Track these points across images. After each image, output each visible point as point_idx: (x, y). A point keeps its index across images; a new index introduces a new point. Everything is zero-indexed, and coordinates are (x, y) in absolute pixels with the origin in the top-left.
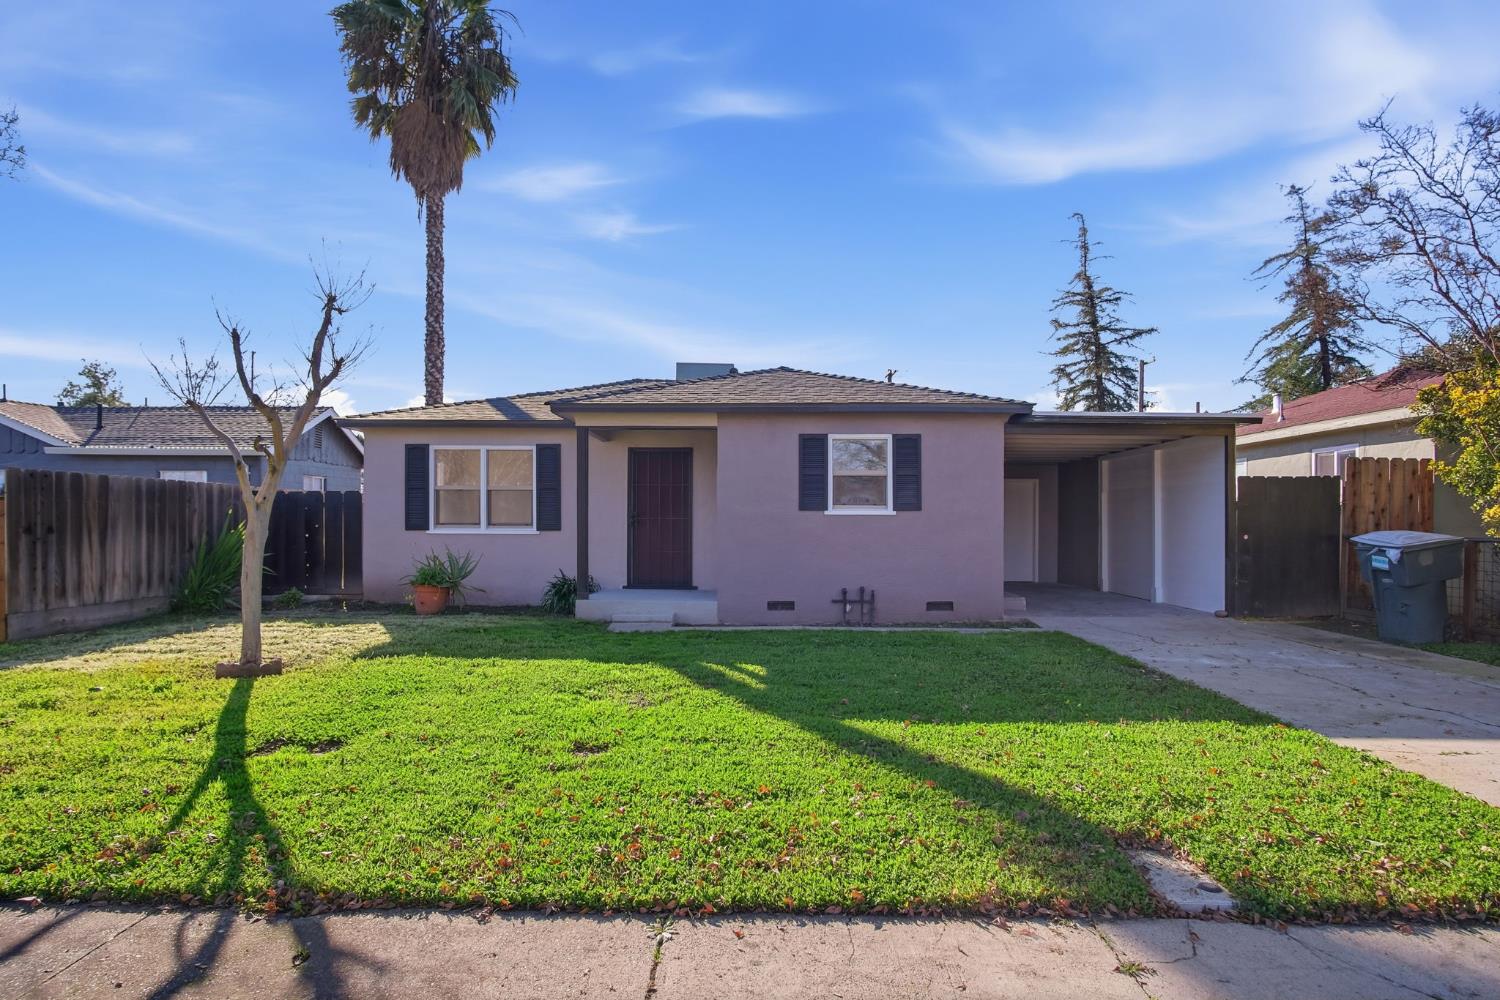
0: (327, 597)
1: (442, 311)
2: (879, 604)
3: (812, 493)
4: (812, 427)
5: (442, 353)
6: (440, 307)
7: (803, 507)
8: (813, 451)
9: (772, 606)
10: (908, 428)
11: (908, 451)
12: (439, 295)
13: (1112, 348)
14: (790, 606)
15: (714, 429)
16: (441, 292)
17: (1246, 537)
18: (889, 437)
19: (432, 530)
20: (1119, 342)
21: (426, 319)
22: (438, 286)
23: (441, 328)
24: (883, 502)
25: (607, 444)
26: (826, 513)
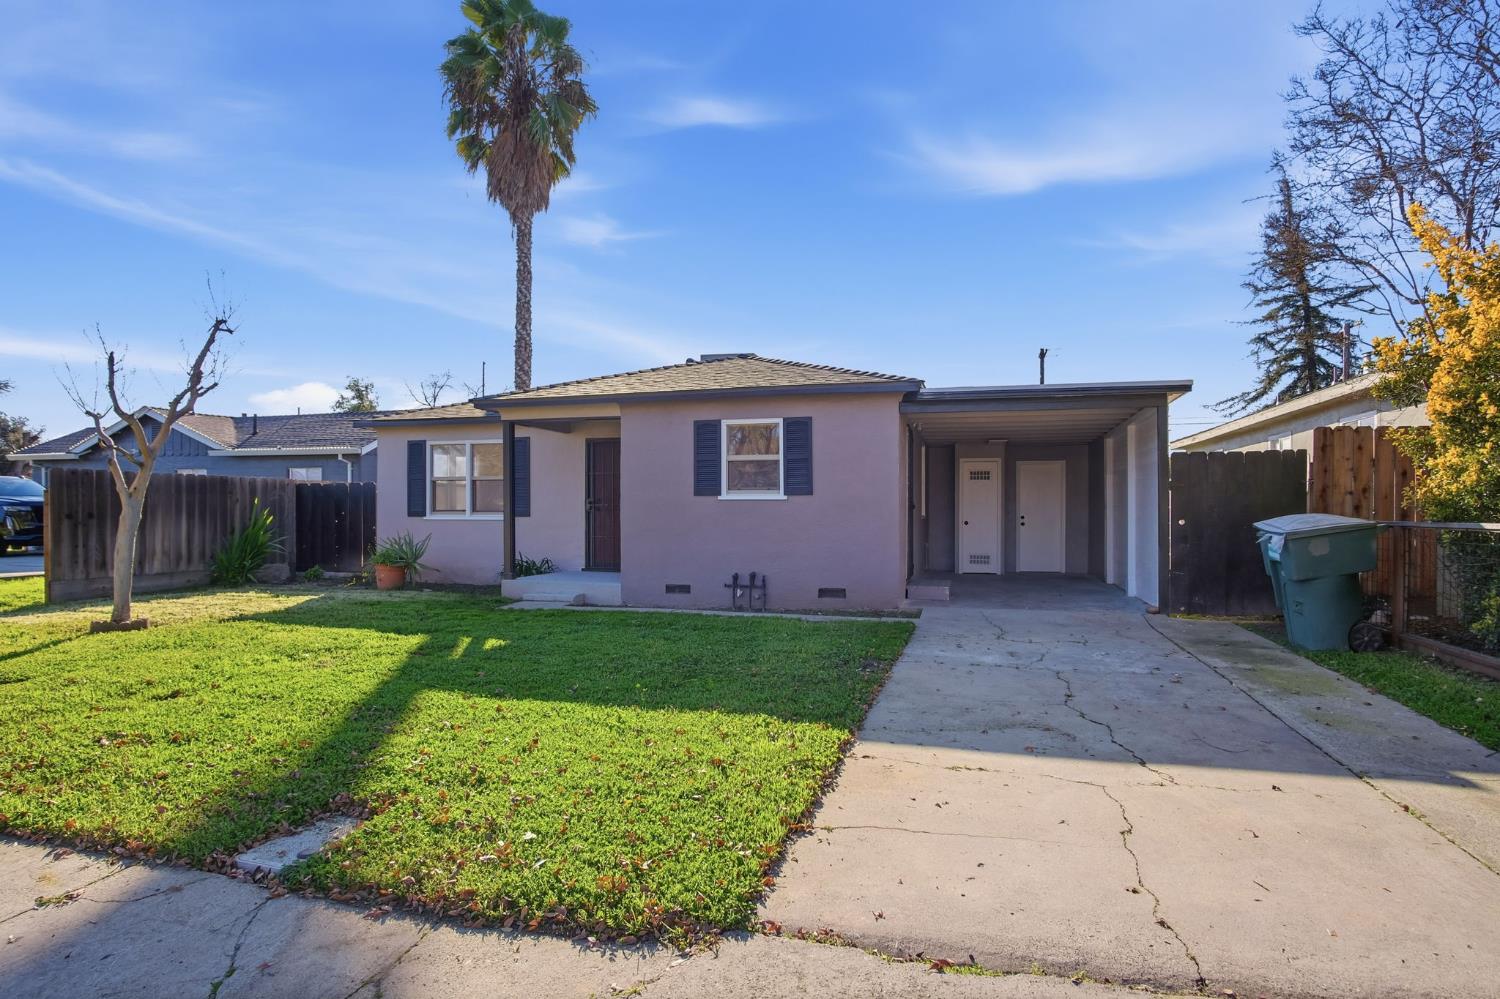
0: (351, 574)
1: (530, 319)
2: (772, 589)
3: (706, 481)
4: (706, 413)
5: (529, 358)
6: (527, 316)
7: (698, 492)
8: (706, 435)
9: (670, 589)
10: (799, 410)
11: (799, 433)
12: (526, 305)
13: (1325, 310)
14: (686, 589)
15: (619, 418)
16: (529, 302)
17: (1181, 522)
18: (780, 421)
19: (429, 516)
20: (1332, 304)
21: (516, 328)
22: (526, 297)
23: (529, 335)
24: (774, 486)
25: (567, 435)
26: (719, 498)
